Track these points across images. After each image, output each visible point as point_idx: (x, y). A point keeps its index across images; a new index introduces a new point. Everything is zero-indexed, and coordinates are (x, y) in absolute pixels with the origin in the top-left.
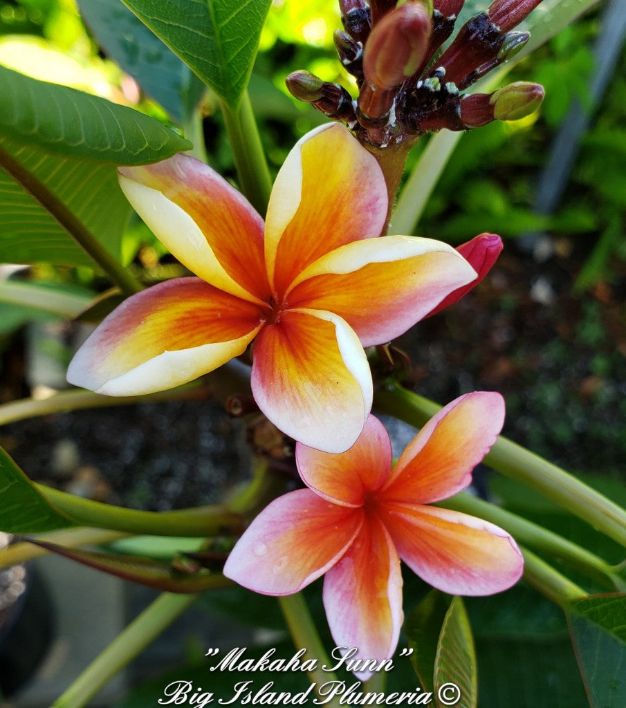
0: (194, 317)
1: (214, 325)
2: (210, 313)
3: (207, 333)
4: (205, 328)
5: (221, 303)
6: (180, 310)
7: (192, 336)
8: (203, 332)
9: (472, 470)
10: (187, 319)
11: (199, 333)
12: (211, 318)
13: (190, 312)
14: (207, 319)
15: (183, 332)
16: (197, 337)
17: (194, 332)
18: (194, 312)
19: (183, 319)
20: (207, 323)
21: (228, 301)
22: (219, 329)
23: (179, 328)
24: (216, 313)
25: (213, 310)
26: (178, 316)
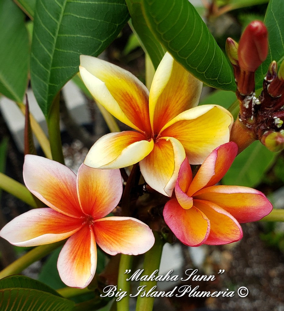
0: (131, 99)
1: (132, 109)
2: (136, 105)
3: (126, 107)
4: (128, 105)
5: (143, 109)
6: (131, 91)
7: (122, 100)
8: (126, 104)
9: (119, 253)
10: (129, 96)
11: (125, 103)
12: (134, 107)
13: (132, 96)
14: (133, 105)
15: (122, 96)
16: (123, 103)
17: (124, 101)
18: (133, 98)
19: (128, 94)
20: (131, 105)
21: (145, 112)
22: (131, 111)
23: (123, 94)
24: (137, 108)
25: (138, 107)
26: (128, 92)
